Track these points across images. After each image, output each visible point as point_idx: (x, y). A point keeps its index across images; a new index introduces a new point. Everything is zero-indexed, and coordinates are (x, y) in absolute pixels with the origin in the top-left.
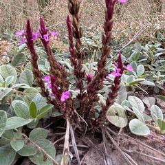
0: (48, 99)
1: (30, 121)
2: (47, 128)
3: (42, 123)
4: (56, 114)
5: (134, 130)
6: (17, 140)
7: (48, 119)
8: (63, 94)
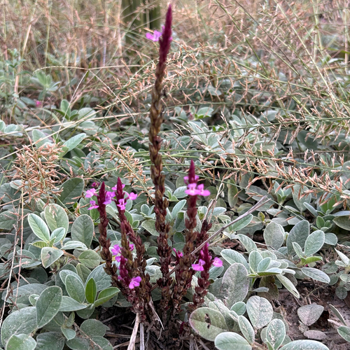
0: (113, 279)
1: (85, 306)
2: (107, 324)
3: (99, 312)
4: (123, 304)
5: (220, 344)
6: (67, 327)
7: (109, 309)
8: (132, 280)
